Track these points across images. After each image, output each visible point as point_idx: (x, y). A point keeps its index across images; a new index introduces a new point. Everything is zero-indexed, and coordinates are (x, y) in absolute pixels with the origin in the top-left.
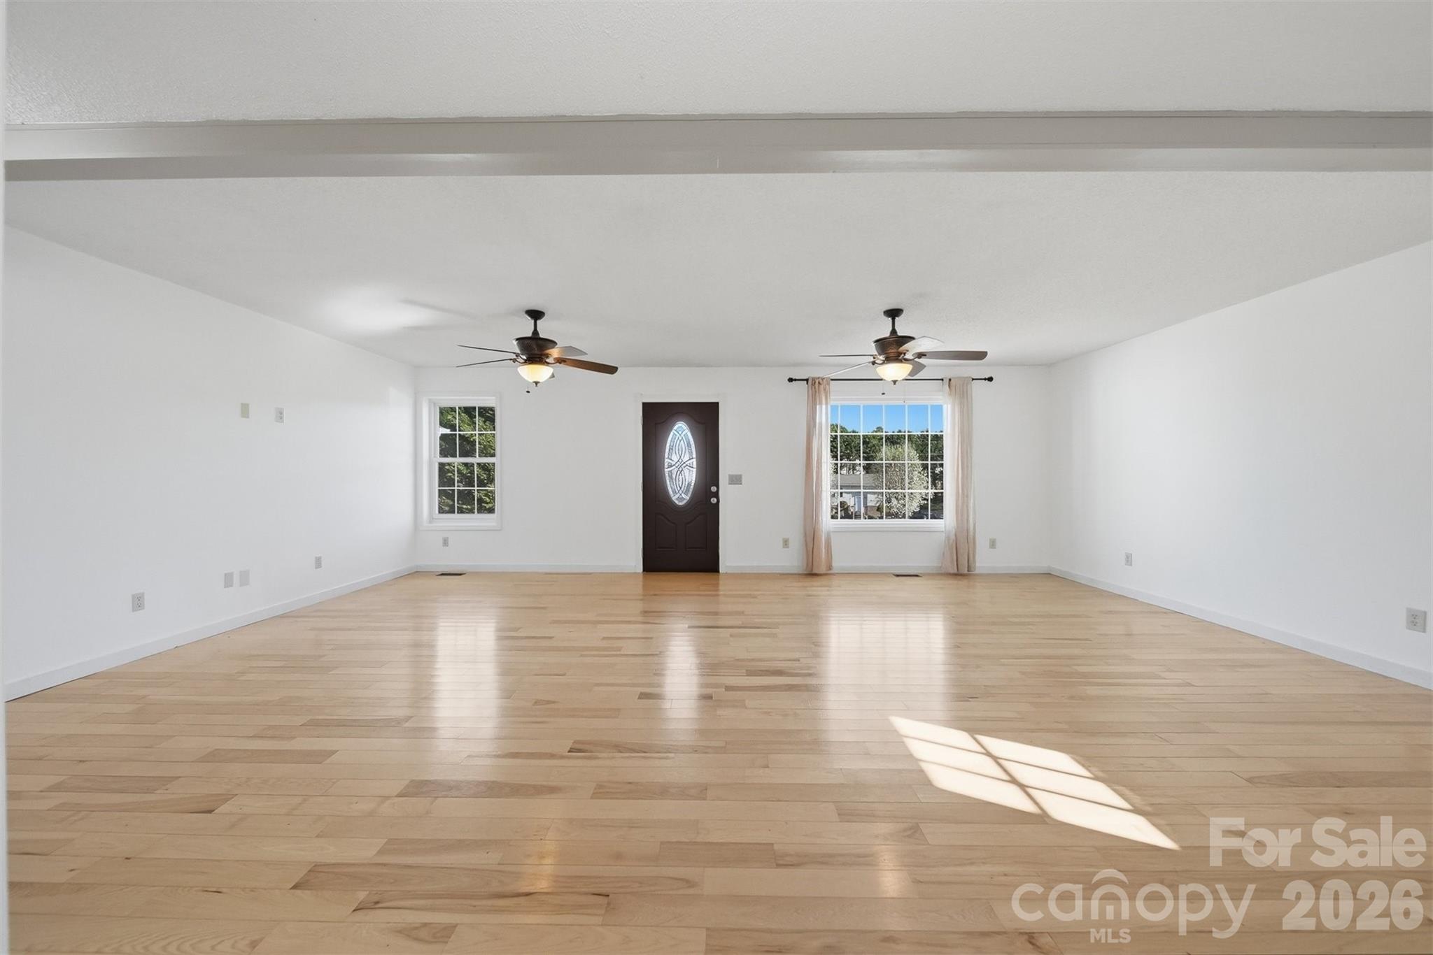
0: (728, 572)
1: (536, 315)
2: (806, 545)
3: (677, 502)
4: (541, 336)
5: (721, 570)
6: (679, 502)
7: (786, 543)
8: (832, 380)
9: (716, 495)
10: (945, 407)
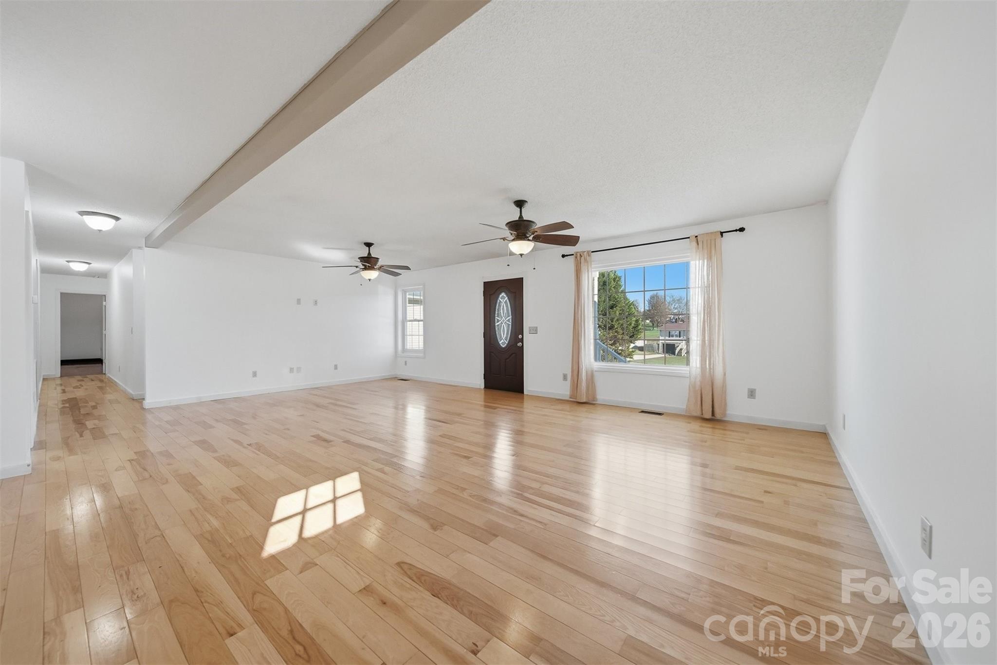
0: (529, 394)
1: (369, 245)
2: (574, 381)
3: (501, 345)
4: (373, 256)
5: (525, 392)
6: (503, 345)
7: (565, 377)
8: (592, 252)
9: (522, 340)
10: (692, 263)
